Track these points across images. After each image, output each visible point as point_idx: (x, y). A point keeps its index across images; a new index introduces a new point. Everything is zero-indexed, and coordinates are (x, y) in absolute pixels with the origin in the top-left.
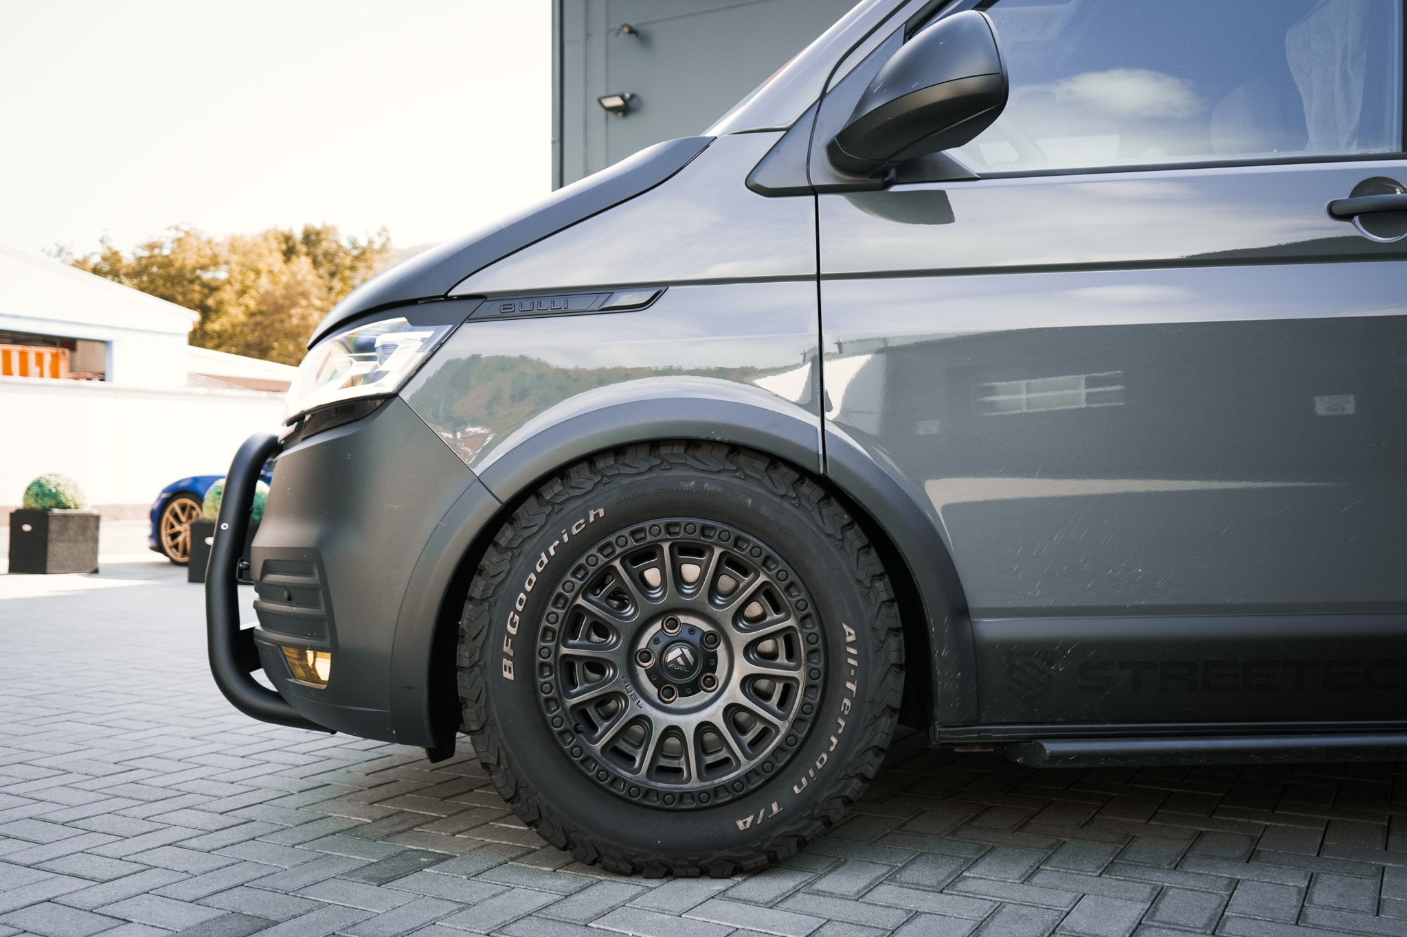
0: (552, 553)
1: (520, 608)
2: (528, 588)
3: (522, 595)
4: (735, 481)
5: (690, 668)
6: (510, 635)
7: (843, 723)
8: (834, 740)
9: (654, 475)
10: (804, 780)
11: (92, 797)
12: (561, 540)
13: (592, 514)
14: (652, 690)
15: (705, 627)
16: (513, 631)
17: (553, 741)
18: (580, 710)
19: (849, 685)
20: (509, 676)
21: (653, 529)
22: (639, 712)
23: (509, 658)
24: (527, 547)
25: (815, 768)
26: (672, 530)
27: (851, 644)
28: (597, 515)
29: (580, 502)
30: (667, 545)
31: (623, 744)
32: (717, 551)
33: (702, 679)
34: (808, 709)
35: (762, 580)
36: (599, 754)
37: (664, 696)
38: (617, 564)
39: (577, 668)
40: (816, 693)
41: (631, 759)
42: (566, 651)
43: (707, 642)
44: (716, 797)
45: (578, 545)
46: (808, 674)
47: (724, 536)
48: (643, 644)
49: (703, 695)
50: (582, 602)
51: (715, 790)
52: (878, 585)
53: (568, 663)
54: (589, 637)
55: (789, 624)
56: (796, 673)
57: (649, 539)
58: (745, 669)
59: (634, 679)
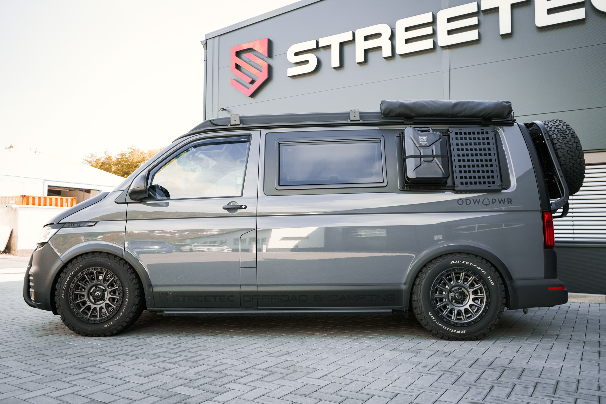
0: (72, 273)
1: (66, 284)
2: (68, 280)
3: (66, 281)
4: (108, 260)
5: (100, 296)
6: (64, 289)
7: (125, 307)
8: (123, 310)
9: (92, 258)
10: (117, 318)
12: (74, 271)
13: (80, 266)
14: (93, 300)
15: (103, 288)
16: (64, 288)
17: (71, 310)
18: (78, 304)
19: (127, 300)
20: (63, 297)
21: (92, 269)
22: (89, 304)
23: (63, 294)
24: (68, 272)
25: (120, 315)
26: (95, 269)
27: (127, 292)
28: (81, 266)
29: (78, 264)
30: (95, 272)
31: (86, 311)
32: (105, 273)
33: (102, 298)
34: (119, 304)
35: (113, 279)
36: (81, 313)
37: (95, 301)
38: (86, 276)
39: (78, 296)
40: (121, 301)
41: (88, 314)
42: (75, 292)
43: (103, 291)
44: (101, 321)
45: (78, 272)
46: (119, 297)
47: (105, 270)
48: (91, 291)
49: (102, 301)
50: (79, 283)
51: (101, 320)
52: (134, 280)
53: (76, 295)
54: (81, 290)
55: (117, 287)
56: (118, 297)
57: (91, 271)
58: (110, 296)
59: (89, 298)
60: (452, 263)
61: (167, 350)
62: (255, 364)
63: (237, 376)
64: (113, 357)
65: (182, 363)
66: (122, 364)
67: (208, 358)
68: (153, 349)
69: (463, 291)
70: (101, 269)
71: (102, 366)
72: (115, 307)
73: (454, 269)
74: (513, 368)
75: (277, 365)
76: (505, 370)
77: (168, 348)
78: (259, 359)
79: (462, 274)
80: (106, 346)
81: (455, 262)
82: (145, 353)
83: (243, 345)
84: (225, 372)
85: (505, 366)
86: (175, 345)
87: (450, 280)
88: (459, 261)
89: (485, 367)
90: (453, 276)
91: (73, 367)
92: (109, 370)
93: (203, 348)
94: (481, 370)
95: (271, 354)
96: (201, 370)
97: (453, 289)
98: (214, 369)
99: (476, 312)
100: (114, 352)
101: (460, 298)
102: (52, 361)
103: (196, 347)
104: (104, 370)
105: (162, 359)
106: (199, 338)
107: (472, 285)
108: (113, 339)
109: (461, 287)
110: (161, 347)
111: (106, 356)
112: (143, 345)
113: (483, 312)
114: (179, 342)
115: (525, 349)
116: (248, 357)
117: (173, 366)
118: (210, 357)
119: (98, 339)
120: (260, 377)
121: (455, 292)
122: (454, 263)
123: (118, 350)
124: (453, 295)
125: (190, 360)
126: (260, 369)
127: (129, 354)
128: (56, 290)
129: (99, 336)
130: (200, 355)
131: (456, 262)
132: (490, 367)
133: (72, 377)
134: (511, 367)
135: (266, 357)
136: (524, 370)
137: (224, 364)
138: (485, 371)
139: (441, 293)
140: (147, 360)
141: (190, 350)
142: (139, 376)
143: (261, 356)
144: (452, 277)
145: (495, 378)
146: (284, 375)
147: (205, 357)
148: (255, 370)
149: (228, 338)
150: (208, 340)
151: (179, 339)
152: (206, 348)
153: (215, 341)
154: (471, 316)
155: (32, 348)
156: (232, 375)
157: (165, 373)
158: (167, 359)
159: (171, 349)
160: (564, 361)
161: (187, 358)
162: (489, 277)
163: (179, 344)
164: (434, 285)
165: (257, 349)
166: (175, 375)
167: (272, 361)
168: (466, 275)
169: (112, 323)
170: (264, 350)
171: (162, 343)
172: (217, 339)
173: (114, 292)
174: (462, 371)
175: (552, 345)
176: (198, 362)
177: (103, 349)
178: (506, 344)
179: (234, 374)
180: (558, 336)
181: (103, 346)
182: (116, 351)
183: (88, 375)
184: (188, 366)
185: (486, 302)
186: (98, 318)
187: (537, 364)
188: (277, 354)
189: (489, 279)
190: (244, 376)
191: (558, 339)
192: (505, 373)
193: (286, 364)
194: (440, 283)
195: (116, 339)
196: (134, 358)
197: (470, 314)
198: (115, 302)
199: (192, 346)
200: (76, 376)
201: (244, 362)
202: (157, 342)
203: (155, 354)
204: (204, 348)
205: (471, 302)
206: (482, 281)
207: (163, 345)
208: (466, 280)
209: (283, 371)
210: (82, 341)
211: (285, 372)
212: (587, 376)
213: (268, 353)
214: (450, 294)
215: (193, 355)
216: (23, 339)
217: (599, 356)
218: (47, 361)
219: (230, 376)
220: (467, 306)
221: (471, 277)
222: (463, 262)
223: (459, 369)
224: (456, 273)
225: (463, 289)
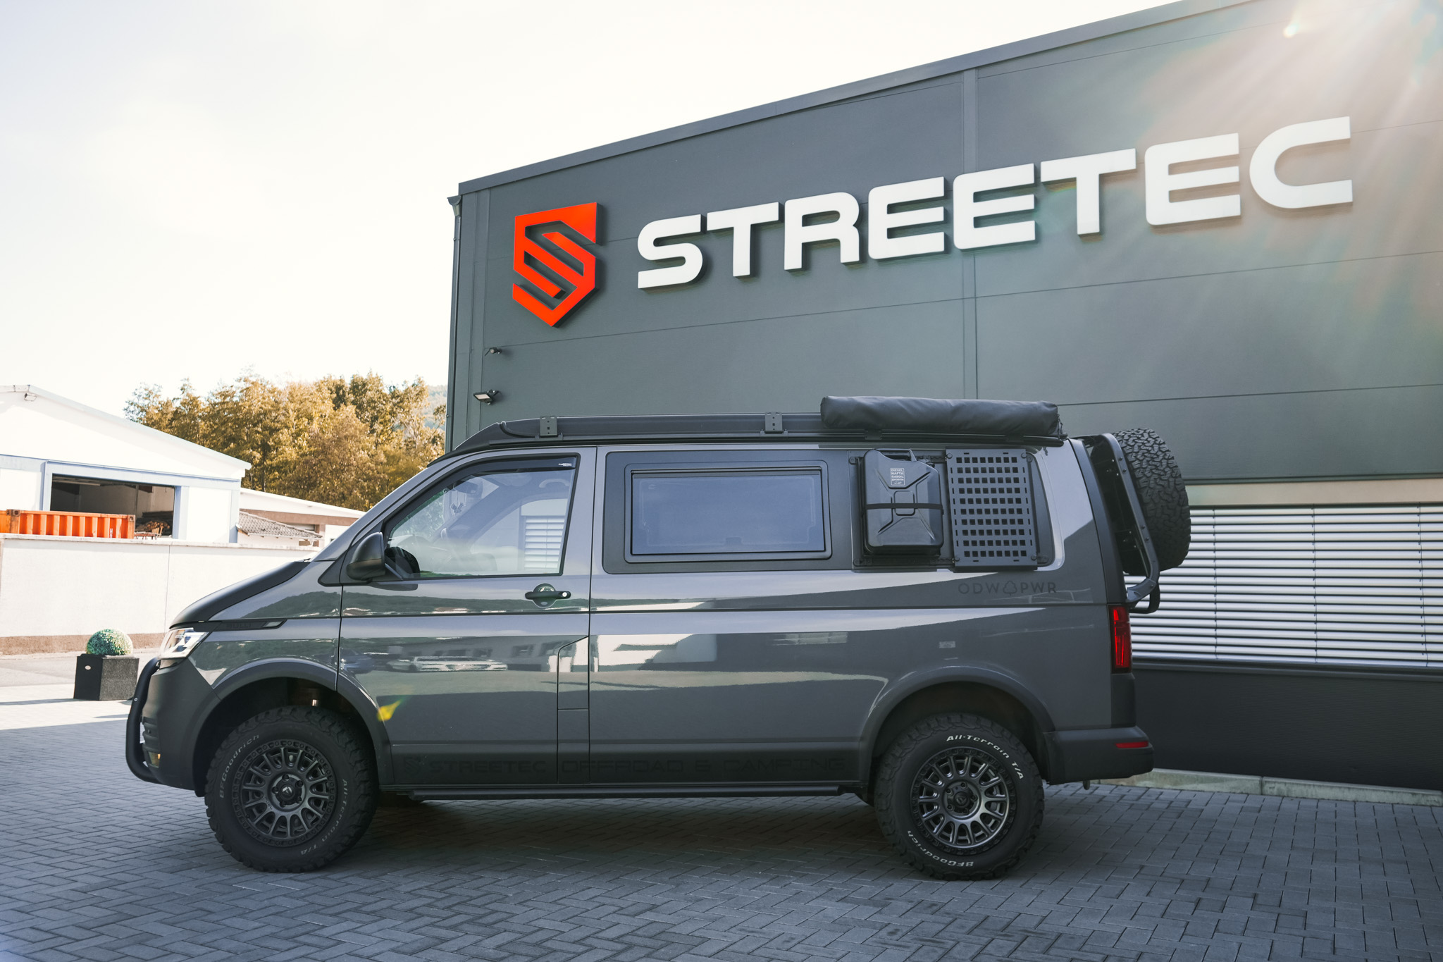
1: (227, 771)
3: (229, 766)
5: (291, 794)
7: (341, 816)
8: (338, 822)
9: (277, 723)
10: (326, 837)
11: (78, 841)
12: (243, 746)
14: (277, 802)
15: (298, 779)
16: (224, 780)
17: (236, 822)
18: (250, 809)
19: (344, 802)
20: (222, 796)
21: (277, 744)
22: (271, 810)
23: (222, 790)
25: (330, 832)
26: (283, 743)
27: (345, 787)
28: (257, 737)
29: (251, 732)
30: (282, 749)
31: (265, 823)
32: (301, 751)
33: (295, 798)
34: (329, 810)
35: (316, 762)
36: (255, 826)
37: (281, 804)
38: (264, 755)
39: (250, 794)
40: (332, 805)
41: (268, 828)
42: (245, 787)
43: (299, 784)
44: (295, 842)
45: (250, 749)
46: (330, 797)
47: (302, 746)
48: (275, 785)
49: (296, 805)
50: (251, 769)
51: (295, 840)
52: (358, 765)
53: (246, 792)
54: (255, 783)
55: (326, 778)
56: (327, 797)
57: (275, 746)
58: (311, 795)
59: (270, 798)
60: (948, 739)
61: (430, 901)
62: (597, 930)
63: (570, 952)
64: (335, 915)
65: (466, 927)
66: (358, 930)
67: (509, 918)
68: (403, 901)
69: (970, 790)
70: (294, 743)
71: (326, 932)
72: (321, 816)
73: (953, 751)
74: (1042, 934)
75: (636, 932)
76: (1028, 936)
77: (430, 897)
78: (602, 919)
79: (967, 758)
80: (314, 894)
81: (954, 738)
82: (391, 907)
83: (568, 892)
84: (549, 944)
85: (1029, 930)
86: (441, 891)
87: (947, 770)
88: (961, 736)
89: (995, 932)
90: (951, 762)
91: (273, 936)
92: (340, 942)
93: (494, 897)
94: (987, 937)
95: (622, 908)
96: (505, 942)
97: (950, 787)
98: (526, 939)
99: (992, 827)
100: (333, 906)
101: (963, 802)
102: (228, 922)
103: (482, 896)
104: (332, 943)
105: (427, 920)
106: (482, 877)
107: (985, 778)
108: (319, 877)
109: (964, 782)
110: (415, 895)
111: (322, 914)
112: (381, 891)
113: (1003, 827)
114: (447, 884)
115: (1074, 897)
116: (582, 915)
117: (452, 934)
118: (514, 915)
119: (291, 878)
120: (610, 953)
121: (956, 791)
122: (952, 739)
123: (340, 901)
124: (952, 798)
125: (478, 921)
126: (608, 940)
127: (364, 909)
128: (206, 782)
129: (290, 871)
130: (494, 912)
131: (956, 738)
132: (1003, 933)
133: (282, 954)
134: (1040, 932)
135: (615, 915)
136: (1059, 936)
137: (542, 929)
138: (993, 939)
139: (930, 793)
140: (400, 922)
141: (472, 902)
142: (398, 952)
143: (606, 914)
144: (949, 765)
145: (1005, 953)
146: (651, 950)
147: (505, 916)
148: (599, 941)
149: (537, 877)
150: (499, 880)
151: (444, 879)
152: (501, 897)
153: (512, 884)
154: (982, 836)
155: (176, 897)
156: (561, 951)
157: (443, 946)
158: (436, 919)
159: (438, 900)
160: (1131, 919)
161: (471, 917)
162: (1014, 764)
163: (448, 888)
164: (917, 782)
165: (595, 899)
166: (462, 951)
167: (625, 925)
168: (974, 760)
169: (315, 847)
170: (609, 901)
171: (417, 887)
172: (517, 877)
173: (319, 787)
174: (954, 940)
175: (1124, 887)
176: (495, 926)
177: (310, 899)
178: (1043, 886)
179: (564, 949)
180: (1142, 867)
181: (308, 893)
182: (336, 903)
183: (309, 952)
184: (479, 934)
185: (1010, 810)
186: (289, 837)
187: (1085, 925)
188: (632, 909)
189: (1015, 766)
190: (582, 953)
191: (1138, 876)
192: (1025, 942)
193: (652, 930)
194: (927, 776)
195: (325, 878)
196: (376, 918)
197: (981, 832)
198: (321, 806)
199: (474, 893)
200: (287, 952)
201: (576, 926)
202: (405, 884)
203: (411, 910)
204: (498, 898)
205: (983, 810)
206: (1002, 771)
207: (418, 892)
208: (974, 769)
209: (649, 942)
210: (262, 882)
211: (653, 945)
212: (1158, 946)
213: (617, 908)
214: (946, 794)
215: (482, 912)
216: (146, 878)
217: (1195, 910)
218: (217, 922)
219: (560, 953)
220: (977, 818)
221: (984, 765)
222: (969, 738)
223: (950, 936)
224: (957, 758)
225: (969, 786)
